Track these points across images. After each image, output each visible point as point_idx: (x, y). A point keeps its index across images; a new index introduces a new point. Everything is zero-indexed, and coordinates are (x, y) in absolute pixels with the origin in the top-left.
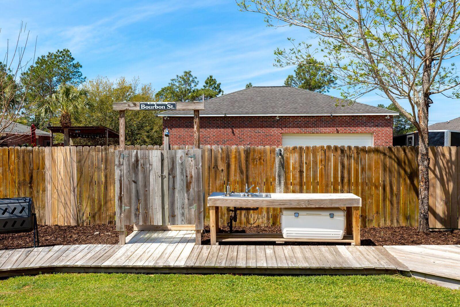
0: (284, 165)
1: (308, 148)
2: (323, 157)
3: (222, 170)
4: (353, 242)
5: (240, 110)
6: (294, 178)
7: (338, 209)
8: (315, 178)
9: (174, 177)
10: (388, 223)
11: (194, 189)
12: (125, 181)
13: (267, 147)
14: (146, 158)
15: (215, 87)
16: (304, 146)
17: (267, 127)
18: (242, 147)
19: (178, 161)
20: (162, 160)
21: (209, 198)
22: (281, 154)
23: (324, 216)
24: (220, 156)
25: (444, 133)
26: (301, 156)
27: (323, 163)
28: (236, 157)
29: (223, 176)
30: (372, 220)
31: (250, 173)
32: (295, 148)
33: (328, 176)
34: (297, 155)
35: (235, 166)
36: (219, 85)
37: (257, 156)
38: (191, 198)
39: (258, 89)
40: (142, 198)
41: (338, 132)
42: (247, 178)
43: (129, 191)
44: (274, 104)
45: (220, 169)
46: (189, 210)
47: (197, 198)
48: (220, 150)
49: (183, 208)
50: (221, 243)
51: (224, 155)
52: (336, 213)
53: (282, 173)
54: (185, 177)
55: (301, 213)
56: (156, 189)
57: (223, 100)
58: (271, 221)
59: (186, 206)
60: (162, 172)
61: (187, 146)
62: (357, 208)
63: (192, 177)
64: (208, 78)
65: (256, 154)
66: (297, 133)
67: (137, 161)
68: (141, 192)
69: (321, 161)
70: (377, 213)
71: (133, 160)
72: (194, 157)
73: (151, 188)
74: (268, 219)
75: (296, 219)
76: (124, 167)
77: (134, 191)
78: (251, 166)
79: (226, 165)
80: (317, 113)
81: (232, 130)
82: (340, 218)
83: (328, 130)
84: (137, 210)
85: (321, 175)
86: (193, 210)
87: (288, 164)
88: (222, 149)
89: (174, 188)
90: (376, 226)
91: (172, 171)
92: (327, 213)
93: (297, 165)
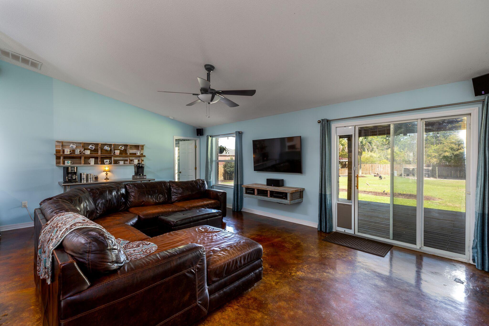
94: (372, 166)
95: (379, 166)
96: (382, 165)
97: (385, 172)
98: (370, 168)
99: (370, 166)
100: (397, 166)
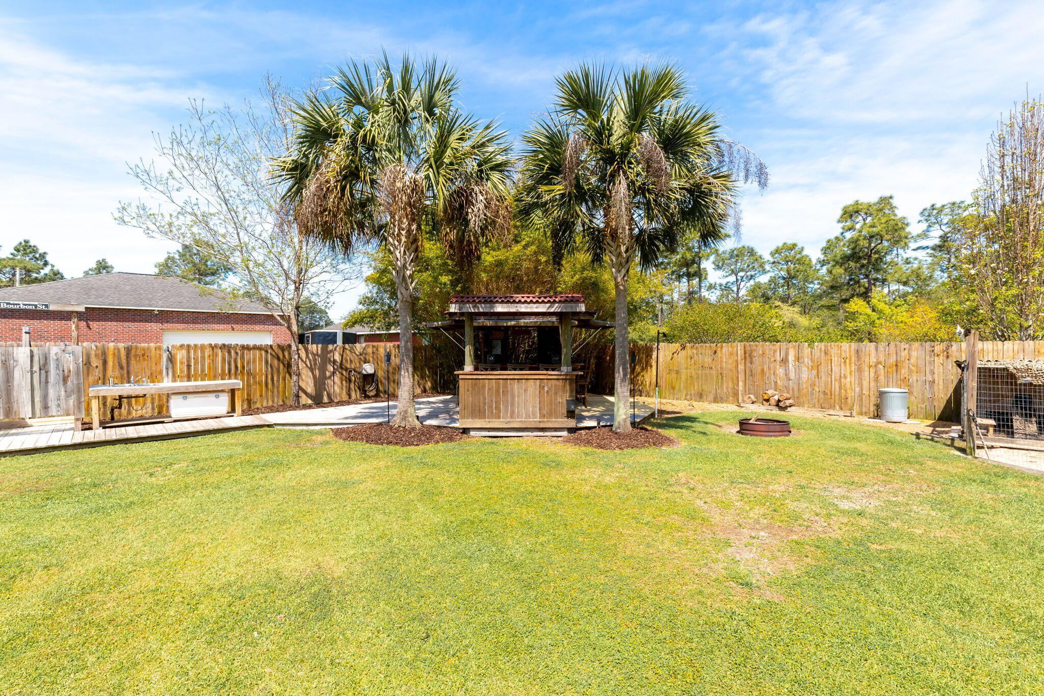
0: (171, 359)
1: (196, 346)
2: (211, 353)
3: (97, 367)
4: (235, 415)
5: (100, 299)
6: (181, 371)
7: (222, 391)
8: (203, 370)
9: (47, 372)
10: (270, 403)
11: (72, 382)
13: (152, 345)
15: (36, 258)
16: (192, 343)
17: (140, 321)
18: (121, 345)
19: (52, 356)
20: (32, 356)
21: (90, 389)
22: (168, 351)
23: (211, 398)
24: (93, 353)
25: (336, 333)
26: (189, 352)
27: (211, 358)
28: (114, 354)
29: (97, 373)
30: (256, 402)
31: (131, 368)
32: (182, 346)
33: (216, 369)
34: (184, 352)
35: (113, 362)
36: (43, 256)
37: (139, 352)
38: (69, 390)
39: (125, 276)
40: (3, 393)
41: (233, 330)
42: (128, 373)
44: (150, 296)
45: (94, 365)
46: (66, 401)
47: (76, 390)
48: (94, 347)
49: (59, 400)
50: (104, 428)
51: (100, 352)
52: (220, 394)
53: (170, 365)
54: (61, 372)
55: (189, 396)
56: (23, 384)
57: (69, 286)
58: (156, 410)
59: (62, 397)
60: (32, 367)
61: (48, 344)
62: (239, 389)
63: (70, 371)
64: (20, 243)
65: (138, 352)
66: (184, 329)
68: (2, 388)
69: (209, 356)
70: (261, 396)
72: (73, 353)
73: (16, 383)
74: (153, 409)
75: (185, 401)
78: (133, 362)
79: (101, 362)
80: (209, 309)
81: (87, 323)
82: (225, 399)
83: (221, 326)
85: (209, 369)
86: (72, 401)
87: (176, 359)
88: (96, 347)
89: (47, 382)
90: (260, 407)
91: (44, 367)
92: (214, 395)
93: (185, 360)
94: (748, 356)
95: (787, 354)
96: (806, 351)
97: (825, 393)
98: (741, 367)
99: (740, 352)
100: (904, 354)
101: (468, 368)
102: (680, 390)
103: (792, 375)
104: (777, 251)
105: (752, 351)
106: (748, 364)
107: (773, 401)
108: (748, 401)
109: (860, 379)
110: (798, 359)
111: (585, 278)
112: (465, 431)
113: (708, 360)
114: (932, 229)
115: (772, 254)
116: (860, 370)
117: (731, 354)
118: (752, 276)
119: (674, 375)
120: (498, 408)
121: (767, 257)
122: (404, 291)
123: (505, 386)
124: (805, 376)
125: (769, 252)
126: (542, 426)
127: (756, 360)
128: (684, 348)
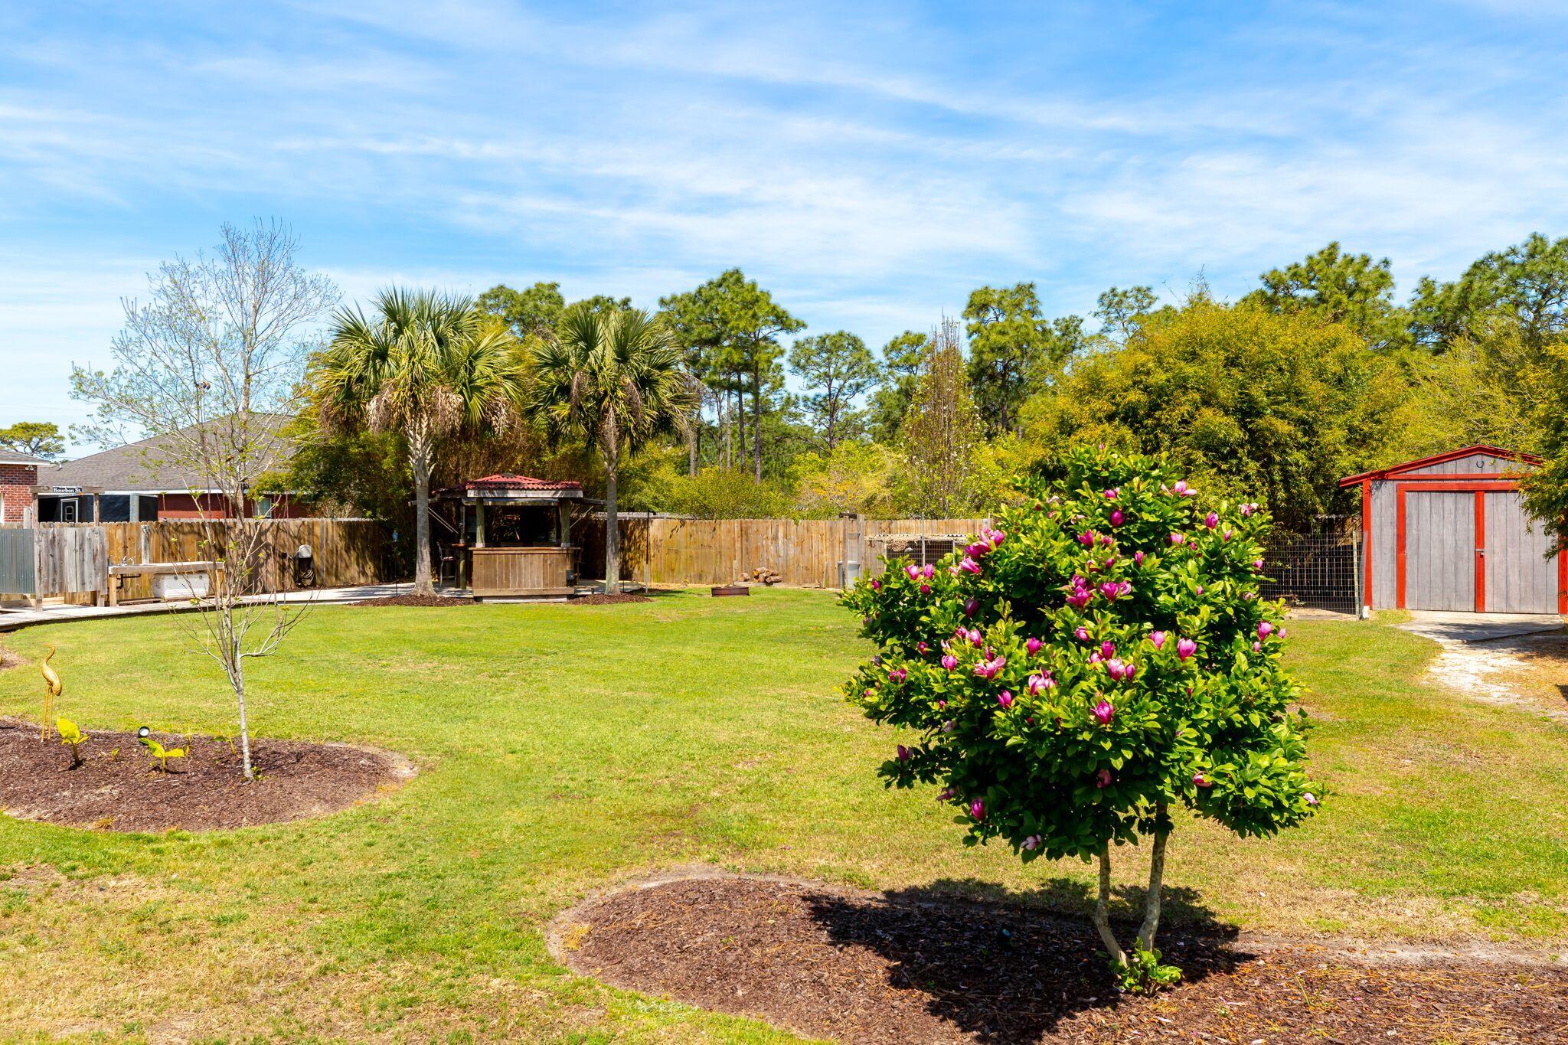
7: (204, 572)
9: (84, 551)
11: (99, 561)
12: (43, 555)
14: (61, 534)
19: (87, 535)
20: (75, 536)
23: (194, 578)
40: (58, 570)
43: (48, 565)
50: (121, 605)
52: (203, 575)
54: (92, 551)
60: (75, 546)
62: (219, 570)
63: (97, 550)
67: (54, 537)
68: (58, 565)
71: (50, 537)
72: (99, 533)
75: (173, 582)
76: (43, 543)
77: (51, 564)
84: (54, 580)
89: (83, 560)
91: (83, 546)
92: (198, 576)
94: (744, 533)
95: (777, 531)
96: (793, 528)
97: (807, 568)
98: (738, 545)
99: (737, 530)
101: (480, 545)
102: (679, 573)
103: (782, 553)
104: (894, 346)
105: (747, 528)
106: (744, 543)
107: (761, 578)
108: (741, 579)
109: (833, 554)
110: (786, 536)
111: (576, 449)
112: (478, 599)
113: (707, 537)
114: (1112, 327)
115: (887, 351)
116: (832, 546)
117: (729, 531)
118: (858, 386)
119: (673, 555)
120: (507, 579)
121: (879, 356)
122: (423, 477)
123: (514, 560)
124: (791, 552)
125: (881, 347)
126: (545, 593)
127: (752, 537)
128: (683, 525)
